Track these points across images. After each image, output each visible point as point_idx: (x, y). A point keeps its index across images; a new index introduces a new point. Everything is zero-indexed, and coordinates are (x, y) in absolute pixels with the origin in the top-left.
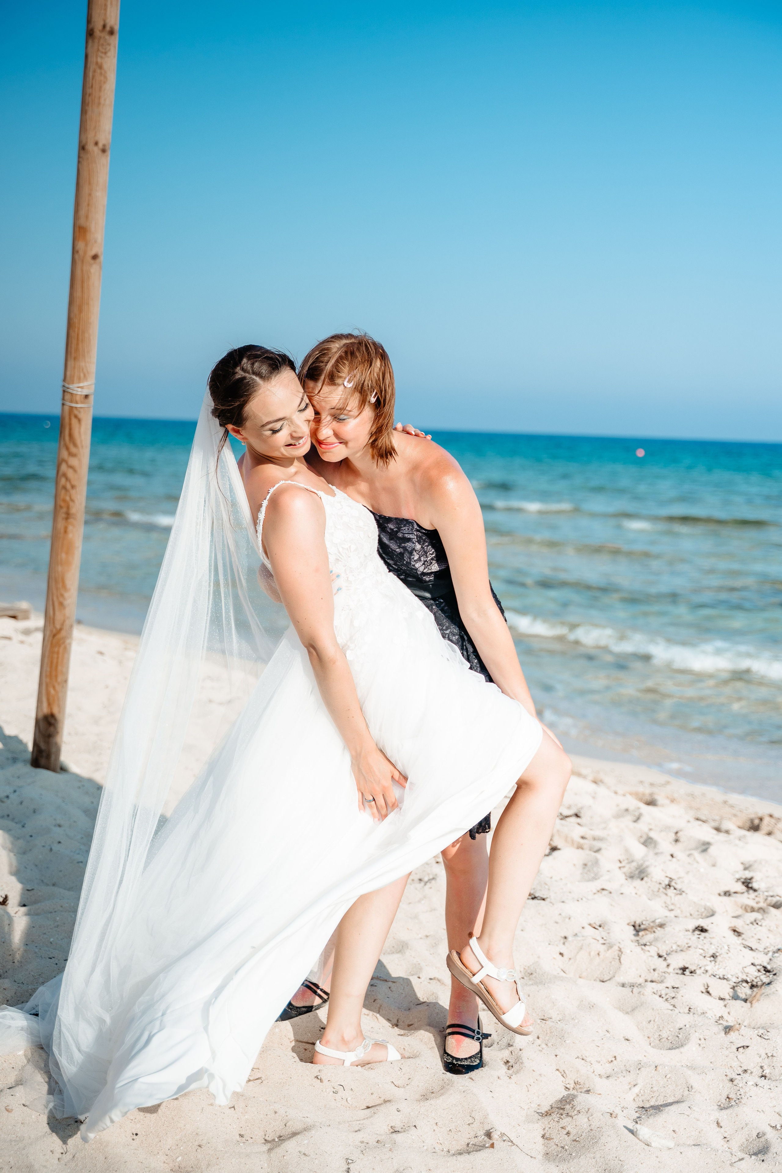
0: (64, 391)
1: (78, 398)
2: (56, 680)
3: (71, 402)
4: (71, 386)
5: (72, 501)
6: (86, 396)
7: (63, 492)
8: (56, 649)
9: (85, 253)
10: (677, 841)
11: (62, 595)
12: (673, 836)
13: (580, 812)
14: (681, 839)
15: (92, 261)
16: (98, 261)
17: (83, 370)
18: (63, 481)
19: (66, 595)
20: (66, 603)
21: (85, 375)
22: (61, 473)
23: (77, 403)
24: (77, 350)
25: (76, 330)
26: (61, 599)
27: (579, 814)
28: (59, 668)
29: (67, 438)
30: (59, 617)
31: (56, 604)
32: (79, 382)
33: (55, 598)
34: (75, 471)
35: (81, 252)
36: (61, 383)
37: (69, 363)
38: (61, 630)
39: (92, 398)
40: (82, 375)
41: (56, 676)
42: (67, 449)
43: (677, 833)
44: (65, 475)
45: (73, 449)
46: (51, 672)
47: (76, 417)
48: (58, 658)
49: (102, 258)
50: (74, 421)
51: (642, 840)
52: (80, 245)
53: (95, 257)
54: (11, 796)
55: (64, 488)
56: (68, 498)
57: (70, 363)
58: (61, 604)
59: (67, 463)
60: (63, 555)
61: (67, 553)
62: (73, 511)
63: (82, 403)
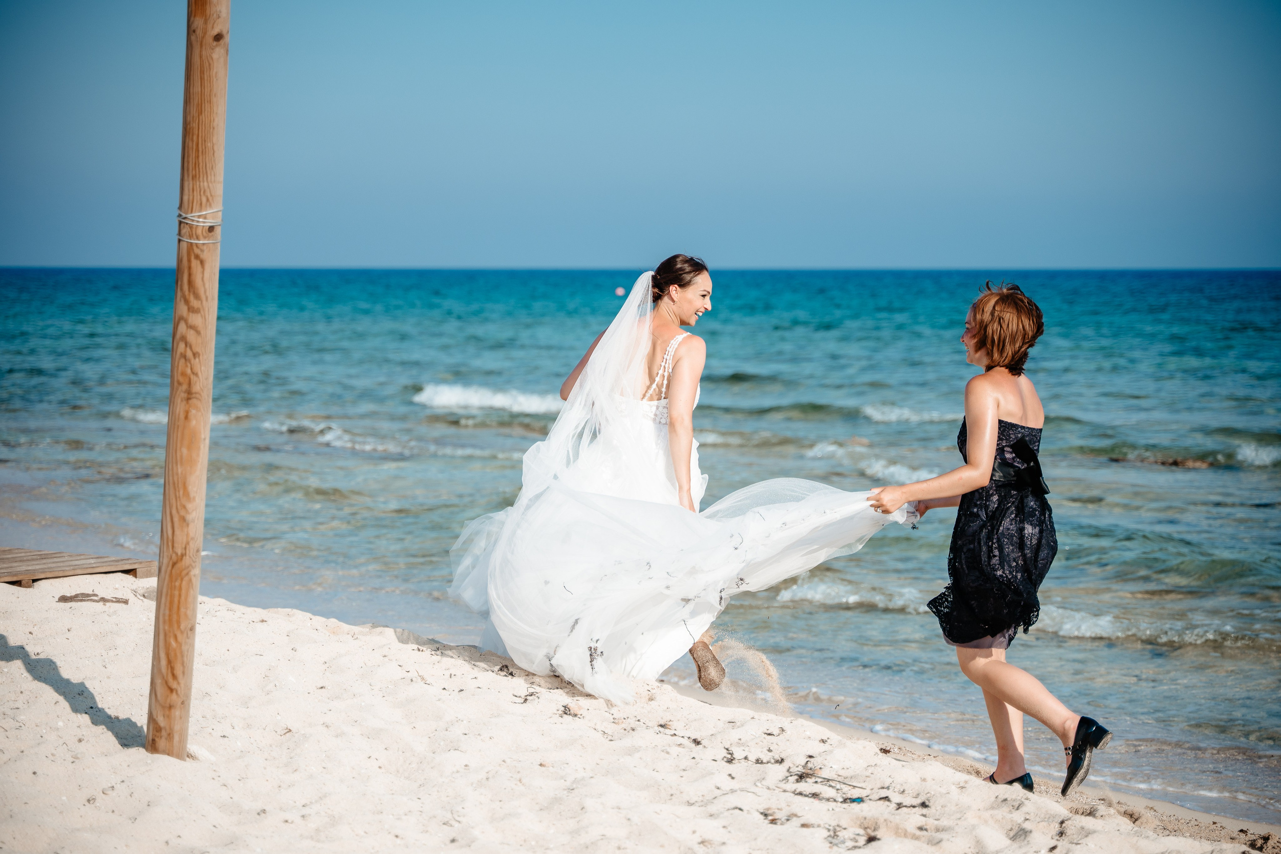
0: (180, 223)
1: (199, 231)
2: (179, 627)
3: (191, 237)
4: (189, 216)
5: (196, 375)
6: (211, 229)
7: (182, 361)
8: (177, 584)
9: (205, 33)
10: (1061, 834)
11: (184, 507)
12: (1056, 827)
13: (929, 800)
14: (1069, 832)
15: (215, 43)
16: (222, 42)
17: (204, 192)
18: (182, 346)
19: (189, 506)
20: (189, 517)
21: (208, 200)
22: (178, 336)
23: (198, 238)
24: (197, 164)
25: (195, 138)
26: (182, 513)
27: (927, 803)
28: (182, 610)
29: (186, 287)
30: (180, 537)
31: (176, 519)
32: (200, 210)
33: (174, 512)
34: (198, 333)
35: (199, 32)
36: (177, 212)
37: (186, 184)
38: (182, 555)
39: (218, 231)
40: (204, 200)
41: (179, 623)
42: (187, 302)
43: (1062, 822)
44: (184, 339)
45: (194, 303)
46: (170, 615)
47: (197, 257)
48: (180, 595)
49: (228, 39)
50: (195, 263)
51: (1012, 834)
52: (198, 22)
53: (218, 37)
54: (117, 787)
55: (184, 356)
56: (189, 371)
57: (188, 184)
58: (183, 519)
59: (186, 322)
60: (185, 451)
61: (189, 448)
62: (196, 388)
63: (205, 238)
